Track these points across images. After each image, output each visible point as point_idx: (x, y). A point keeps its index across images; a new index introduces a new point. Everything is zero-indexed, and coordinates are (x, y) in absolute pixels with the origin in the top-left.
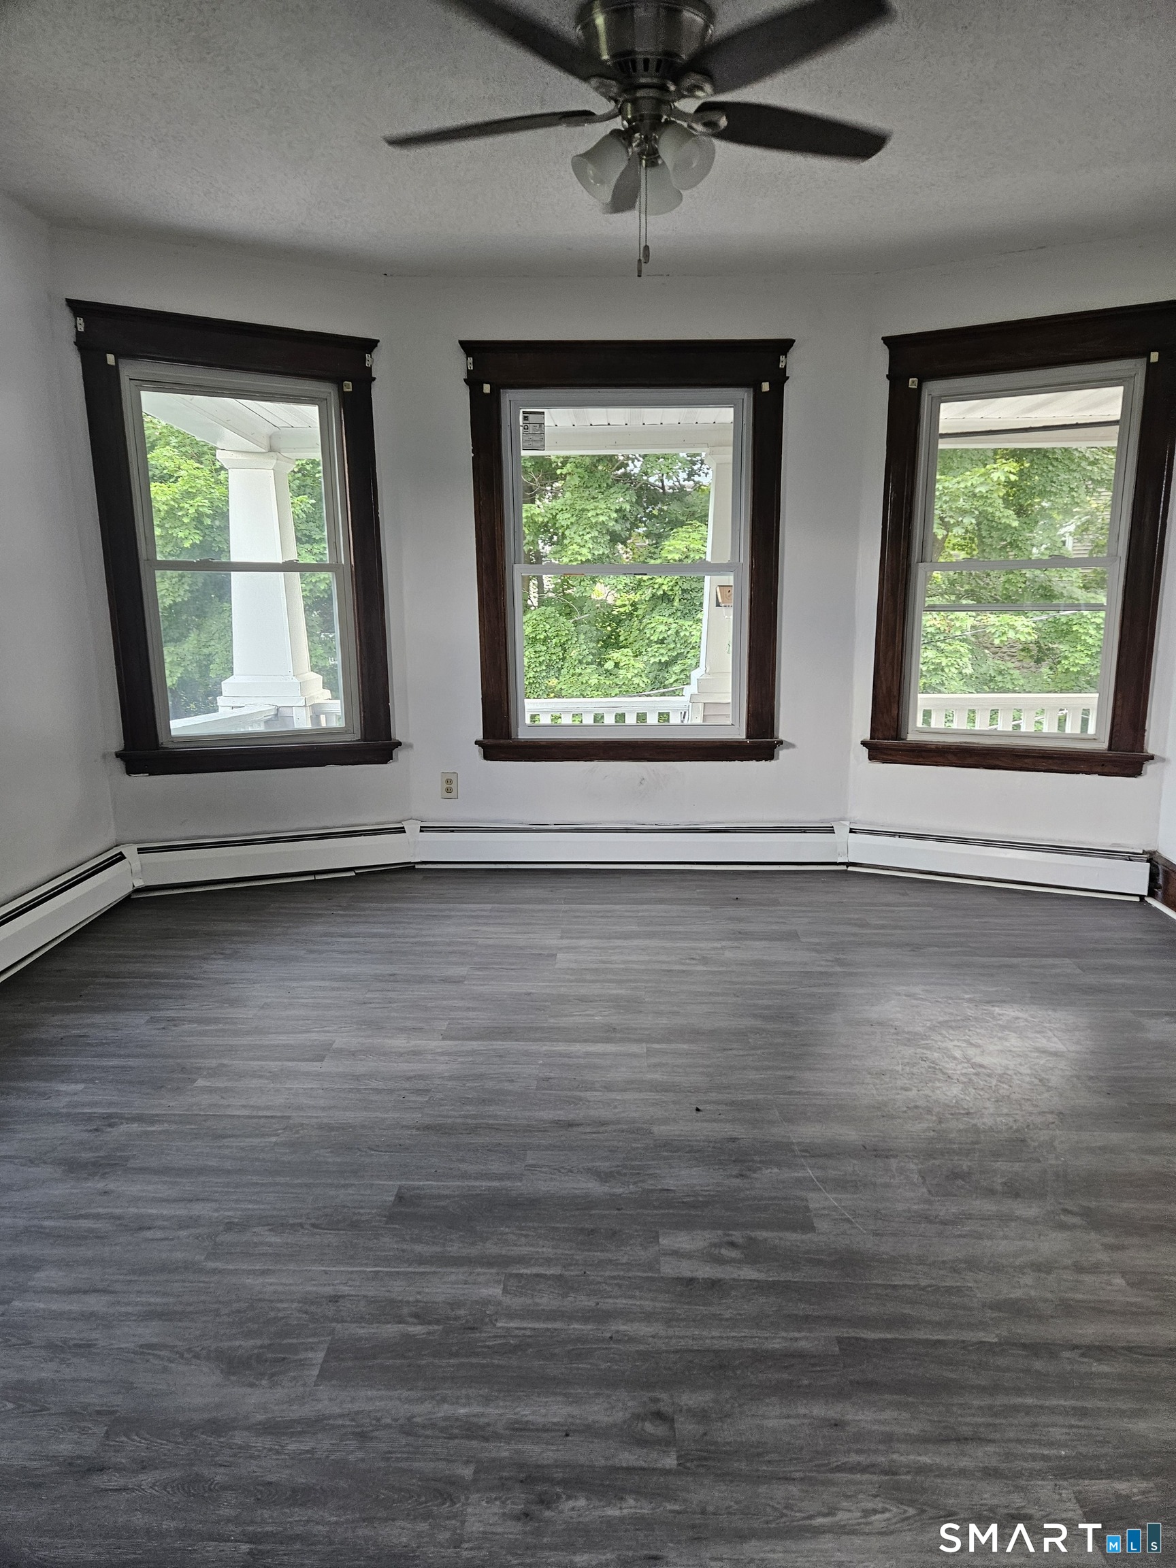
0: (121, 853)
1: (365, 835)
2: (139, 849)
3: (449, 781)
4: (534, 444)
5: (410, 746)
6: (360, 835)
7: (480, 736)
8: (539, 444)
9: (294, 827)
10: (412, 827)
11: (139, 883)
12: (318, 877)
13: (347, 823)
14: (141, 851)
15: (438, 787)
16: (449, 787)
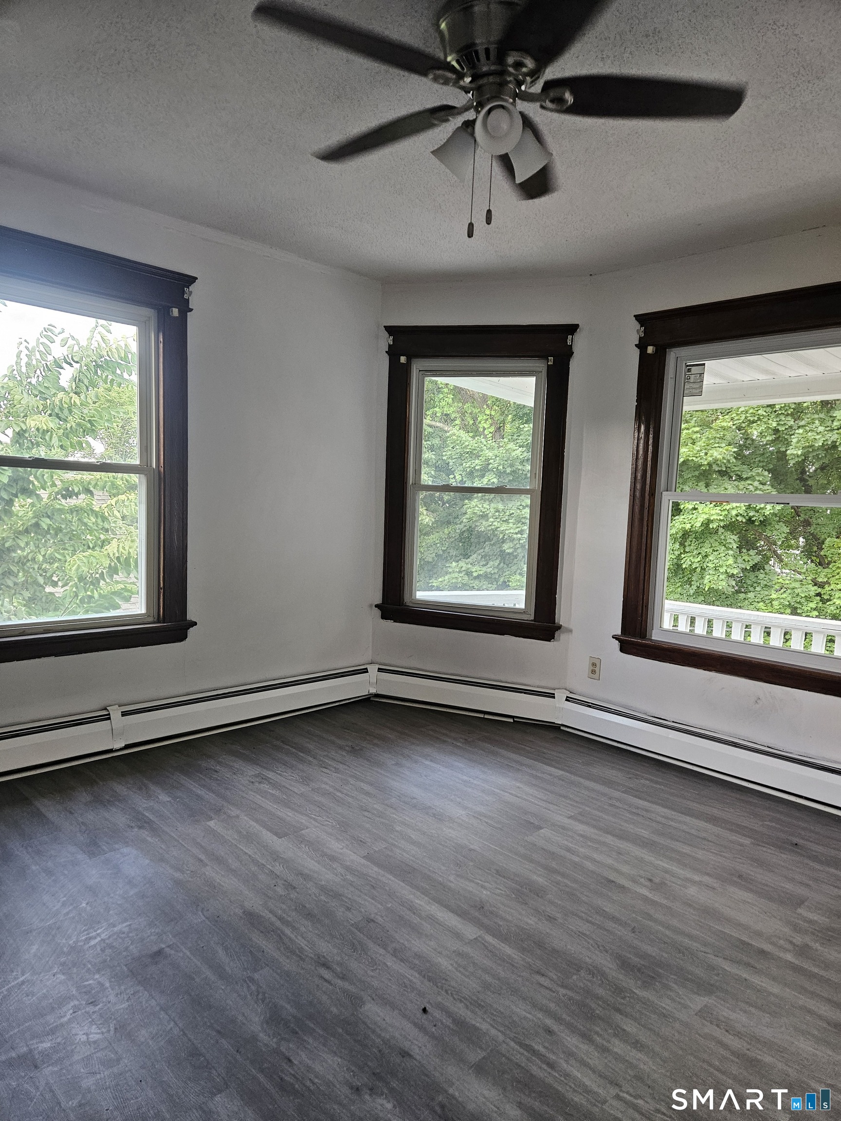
0: (366, 669)
1: (525, 693)
2: (379, 669)
3: (594, 665)
4: (694, 391)
5: (571, 631)
6: (521, 692)
7: (618, 632)
8: (698, 391)
9: (479, 676)
10: (561, 695)
11: (373, 691)
12: (486, 716)
13: (515, 681)
14: (380, 670)
15: (586, 667)
16: (594, 669)
